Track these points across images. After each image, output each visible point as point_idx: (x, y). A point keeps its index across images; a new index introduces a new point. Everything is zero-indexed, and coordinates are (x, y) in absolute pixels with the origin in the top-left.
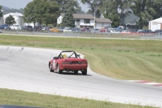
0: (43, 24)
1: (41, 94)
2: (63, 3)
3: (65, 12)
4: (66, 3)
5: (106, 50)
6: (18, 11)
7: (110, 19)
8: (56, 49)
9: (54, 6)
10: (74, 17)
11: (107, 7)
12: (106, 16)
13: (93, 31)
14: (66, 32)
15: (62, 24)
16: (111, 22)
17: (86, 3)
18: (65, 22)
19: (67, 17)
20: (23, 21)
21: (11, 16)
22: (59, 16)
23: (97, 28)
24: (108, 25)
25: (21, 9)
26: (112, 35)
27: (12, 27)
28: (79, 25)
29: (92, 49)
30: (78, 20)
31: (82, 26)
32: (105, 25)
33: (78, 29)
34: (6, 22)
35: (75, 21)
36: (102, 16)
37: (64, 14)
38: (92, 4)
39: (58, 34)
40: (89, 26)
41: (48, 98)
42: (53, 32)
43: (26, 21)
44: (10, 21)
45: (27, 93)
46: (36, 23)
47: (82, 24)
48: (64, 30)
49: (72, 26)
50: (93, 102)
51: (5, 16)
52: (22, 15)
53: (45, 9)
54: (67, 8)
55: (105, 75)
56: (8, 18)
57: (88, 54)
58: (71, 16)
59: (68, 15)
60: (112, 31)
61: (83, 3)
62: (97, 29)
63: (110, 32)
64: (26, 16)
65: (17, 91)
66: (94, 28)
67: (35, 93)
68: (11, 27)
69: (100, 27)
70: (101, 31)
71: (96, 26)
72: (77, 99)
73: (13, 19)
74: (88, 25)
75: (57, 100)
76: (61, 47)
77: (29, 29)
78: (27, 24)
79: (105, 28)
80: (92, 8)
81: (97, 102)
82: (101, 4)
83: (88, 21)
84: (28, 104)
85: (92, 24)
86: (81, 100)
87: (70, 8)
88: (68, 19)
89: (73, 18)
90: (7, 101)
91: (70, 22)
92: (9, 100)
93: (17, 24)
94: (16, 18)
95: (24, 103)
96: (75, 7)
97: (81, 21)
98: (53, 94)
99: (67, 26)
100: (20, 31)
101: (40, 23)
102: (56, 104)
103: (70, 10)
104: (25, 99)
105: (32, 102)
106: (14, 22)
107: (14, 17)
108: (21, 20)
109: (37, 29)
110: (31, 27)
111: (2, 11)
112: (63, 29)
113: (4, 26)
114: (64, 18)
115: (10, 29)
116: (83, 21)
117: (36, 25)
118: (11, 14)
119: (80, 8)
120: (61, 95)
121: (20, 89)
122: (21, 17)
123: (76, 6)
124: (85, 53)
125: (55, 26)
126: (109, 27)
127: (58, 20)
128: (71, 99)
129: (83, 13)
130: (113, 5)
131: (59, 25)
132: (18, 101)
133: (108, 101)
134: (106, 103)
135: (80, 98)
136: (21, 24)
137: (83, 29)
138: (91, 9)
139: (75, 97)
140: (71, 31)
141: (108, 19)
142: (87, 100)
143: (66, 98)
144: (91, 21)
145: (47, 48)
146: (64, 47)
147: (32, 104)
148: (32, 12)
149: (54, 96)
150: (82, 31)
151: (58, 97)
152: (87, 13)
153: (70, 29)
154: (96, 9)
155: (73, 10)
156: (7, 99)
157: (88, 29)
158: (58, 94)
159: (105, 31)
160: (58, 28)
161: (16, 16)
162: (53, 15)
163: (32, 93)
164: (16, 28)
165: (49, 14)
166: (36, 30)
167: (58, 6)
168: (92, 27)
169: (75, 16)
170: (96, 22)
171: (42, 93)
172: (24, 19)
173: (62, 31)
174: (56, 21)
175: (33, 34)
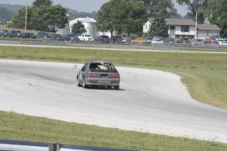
0: (124, 33)
1: (122, 131)
2: (151, 3)
3: (155, 16)
4: (155, 3)
5: (212, 69)
6: (90, 16)
7: (218, 25)
8: (141, 68)
9: (139, 8)
10: (167, 24)
11: (214, 8)
12: (213, 21)
13: (193, 43)
14: (155, 45)
15: (149, 32)
16: (220, 29)
17: (184, 3)
18: (155, 30)
19: (157, 22)
20: (96, 29)
21: (79, 23)
22: (145, 22)
23: (199, 38)
24: (215, 34)
25: (94, 12)
26: (221, 48)
27: (81, 38)
28: (173, 34)
29: (193, 67)
30: (173, 28)
31: (178, 36)
32: (211, 35)
33: (172, 40)
34: (73, 31)
35: (168, 28)
36: (207, 21)
37: (153, 19)
38: (192, 5)
39: (144, 47)
40: (188, 36)
41: (132, 135)
42: (137, 44)
43: (100, 29)
44: (79, 29)
45: (102, 129)
46: (114, 32)
47: (178, 32)
48: (153, 42)
49: (164, 35)
50: (195, 142)
51: (72, 23)
52: (94, 21)
53: (127, 12)
54: (158, 10)
55: (212, 104)
56: (75, 25)
57: (186, 74)
58: (163, 21)
59: (158, 20)
60: (220, 43)
61: (180, 4)
62: (200, 40)
63: (218, 43)
64: (100, 23)
65: (89, 125)
66: (196, 38)
67: (113, 129)
68: (79, 37)
69: (203, 37)
70: (205, 43)
71: (197, 35)
72: (172, 138)
73: (83, 26)
74: (187, 33)
75: (144, 139)
76: (149, 65)
77: (104, 40)
78: (101, 34)
79: (211, 38)
80: (192, 10)
81: (201, 142)
82: (205, 4)
83: (186, 28)
84: (104, 143)
85: (192, 32)
86: (178, 139)
87: (161, 10)
88: (158, 25)
89: (164, 25)
90: (75, 140)
91: (161, 31)
92: (79, 139)
93: (87, 34)
94: (86, 25)
95: (99, 143)
96: (168, 10)
97: (177, 28)
98: (138, 130)
99: (157, 35)
100: (91, 42)
101: (120, 31)
102: (143, 144)
103: (161, 13)
104: (100, 136)
105: (110, 141)
106: (84, 31)
107: (83, 24)
108: (93, 28)
109: (115, 40)
110: (107, 37)
111: (67, 15)
112: (151, 39)
113: (70, 35)
114: (152, 24)
115: (78, 40)
116: (180, 28)
117: (114, 35)
118: (80, 19)
119: (175, 10)
120: (150, 132)
121: (93, 124)
122: (93, 23)
123: (170, 7)
124: (183, 73)
125: (140, 36)
126: (217, 37)
127: (144, 27)
128: (164, 137)
129: (179, 17)
130: (222, 6)
131: (146, 34)
132: (90, 140)
133: (216, 141)
134: (214, 144)
135: (177, 136)
136: (94, 33)
137: (179, 39)
138: (190, 12)
139: (169, 135)
140: (162, 42)
141: (215, 26)
142: (186, 140)
143: (156, 136)
144: (190, 28)
145: (129, 67)
146: (153, 65)
147: (109, 144)
148: (109, 17)
149: (139, 133)
150: (178, 42)
151: (145, 135)
152: (185, 18)
153: (162, 39)
154: (198, 11)
155: (165, 12)
156: (75, 137)
157: (187, 39)
158: (145, 131)
159: (210, 43)
160: (144, 38)
161: (87, 23)
162: (137, 20)
163: (110, 128)
164: (87, 39)
165: (132, 19)
166: (114, 42)
167: (144, 8)
168: (192, 36)
169: (169, 22)
170: (197, 29)
171: (123, 129)
172: (98, 27)
173: (150, 42)
174: (142, 28)
175: (110, 47)
